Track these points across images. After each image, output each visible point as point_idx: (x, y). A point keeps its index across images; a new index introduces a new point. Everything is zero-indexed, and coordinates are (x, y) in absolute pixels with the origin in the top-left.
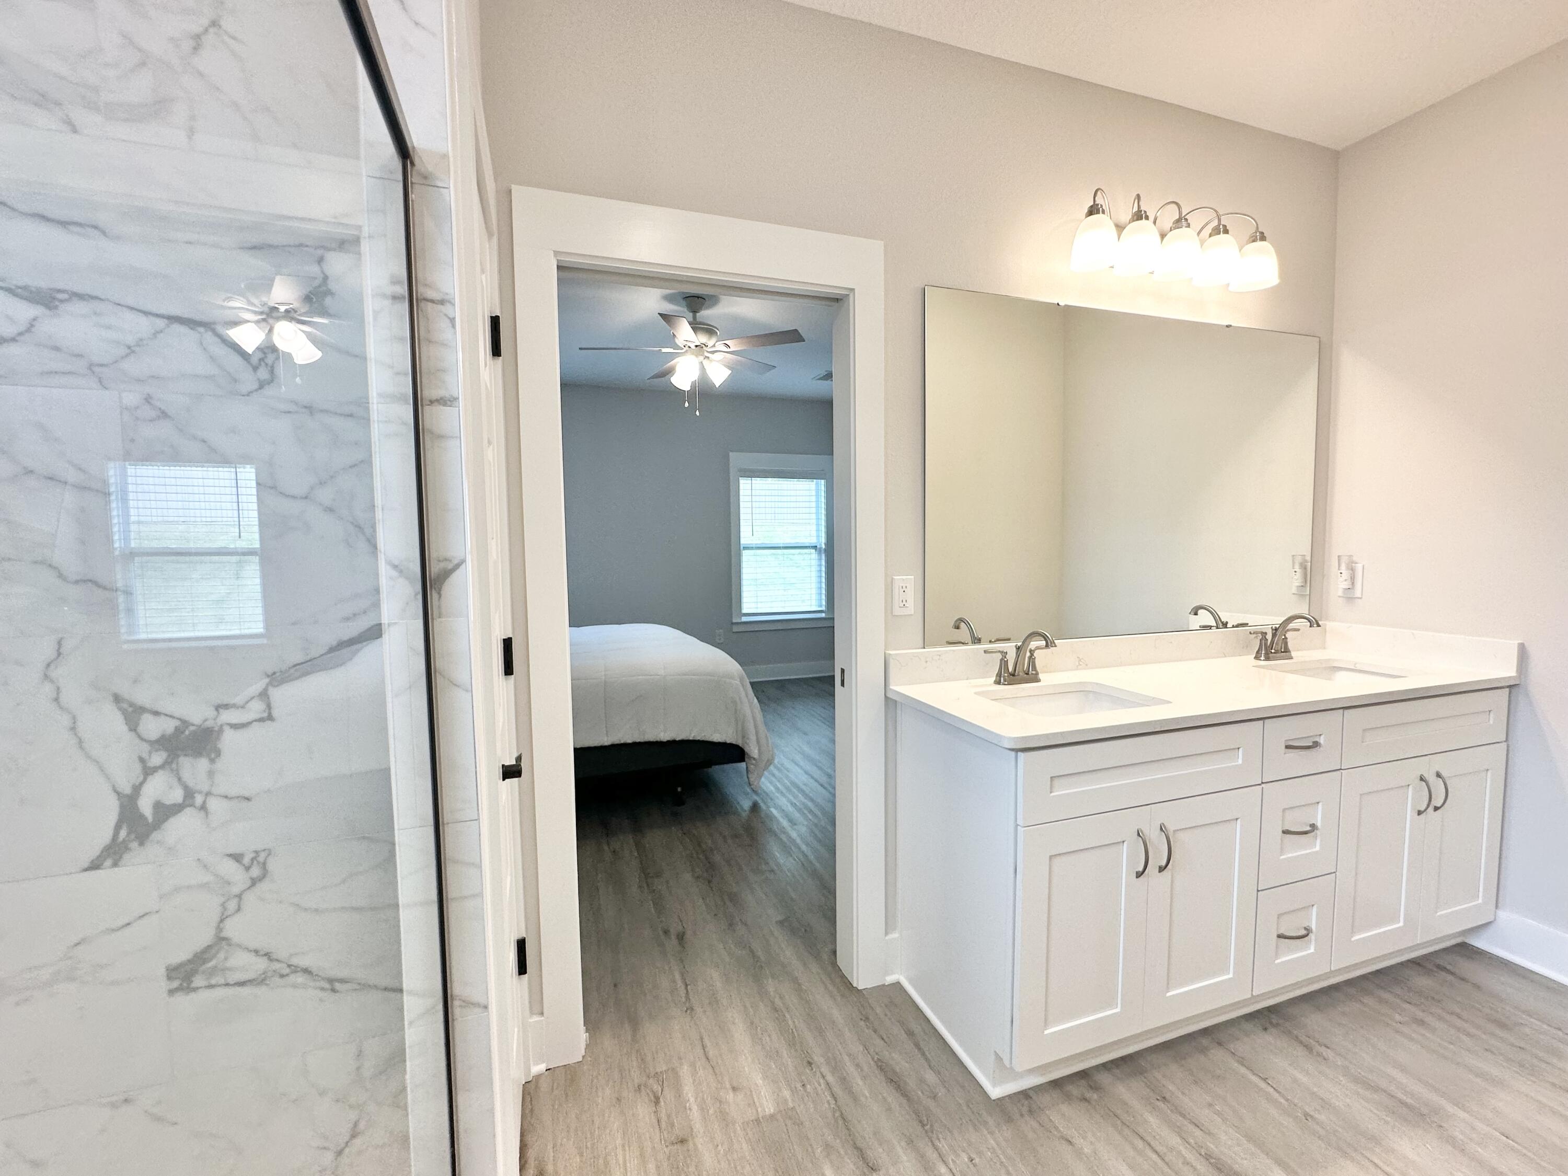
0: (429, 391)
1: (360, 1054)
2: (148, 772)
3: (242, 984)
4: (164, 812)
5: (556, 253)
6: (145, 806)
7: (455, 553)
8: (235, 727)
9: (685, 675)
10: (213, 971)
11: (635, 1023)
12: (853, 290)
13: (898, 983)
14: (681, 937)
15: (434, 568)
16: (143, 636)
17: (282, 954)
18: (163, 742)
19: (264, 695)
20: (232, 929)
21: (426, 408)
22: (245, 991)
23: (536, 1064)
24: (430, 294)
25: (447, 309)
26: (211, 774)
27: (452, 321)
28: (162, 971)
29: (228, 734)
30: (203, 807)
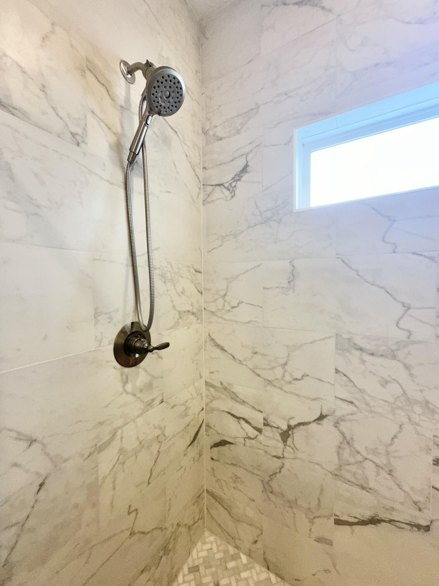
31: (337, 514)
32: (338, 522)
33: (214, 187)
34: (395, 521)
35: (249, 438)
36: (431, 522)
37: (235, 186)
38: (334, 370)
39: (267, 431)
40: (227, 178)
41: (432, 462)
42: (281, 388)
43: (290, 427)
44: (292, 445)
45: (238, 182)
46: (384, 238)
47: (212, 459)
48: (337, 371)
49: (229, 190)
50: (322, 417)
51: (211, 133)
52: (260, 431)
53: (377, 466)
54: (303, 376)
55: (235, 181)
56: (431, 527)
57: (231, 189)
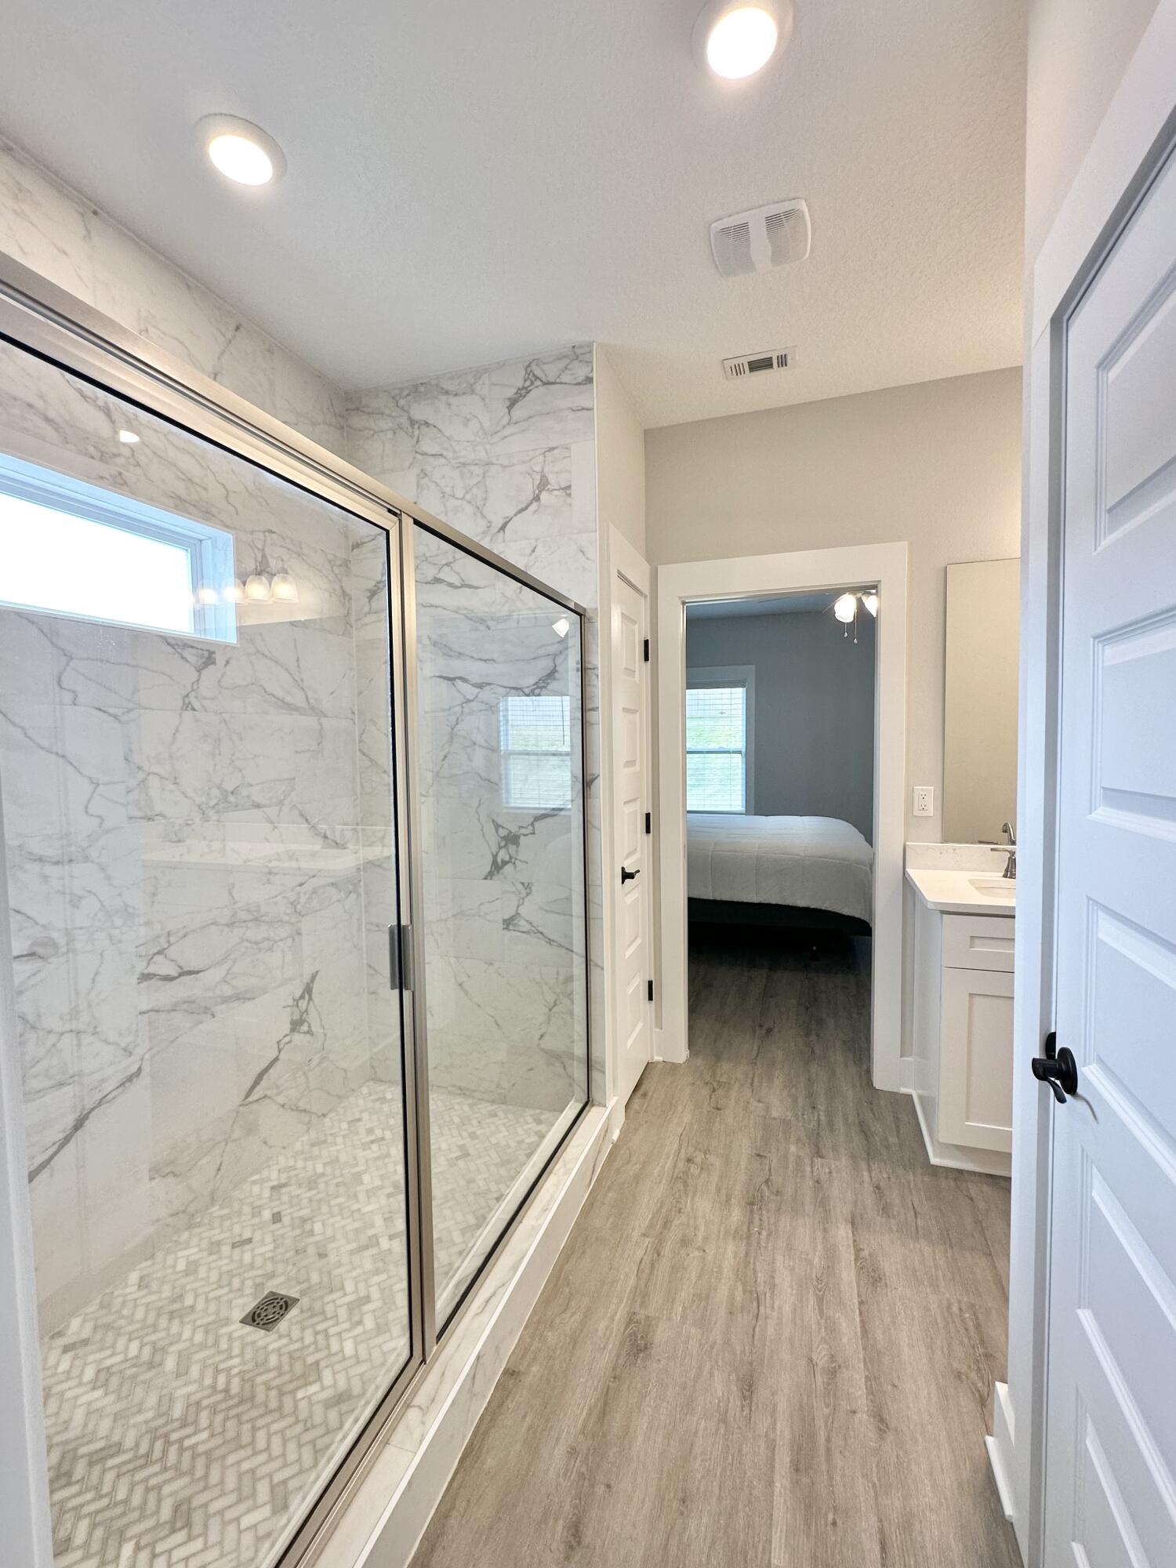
0: (589, 706)
1: (558, 973)
2: (500, 848)
3: (523, 932)
4: (505, 863)
5: (680, 598)
6: (499, 860)
7: (595, 772)
8: (525, 835)
9: (821, 857)
10: (515, 925)
11: (718, 1058)
12: (880, 581)
13: (911, 1096)
14: (769, 1031)
15: (589, 778)
16: (513, 805)
17: (535, 924)
18: (504, 838)
19: (532, 824)
20: (522, 910)
21: (588, 713)
22: (524, 934)
23: (658, 1055)
24: (590, 666)
25: (596, 671)
26: (517, 851)
27: (597, 676)
28: (501, 921)
29: (522, 838)
30: (514, 863)
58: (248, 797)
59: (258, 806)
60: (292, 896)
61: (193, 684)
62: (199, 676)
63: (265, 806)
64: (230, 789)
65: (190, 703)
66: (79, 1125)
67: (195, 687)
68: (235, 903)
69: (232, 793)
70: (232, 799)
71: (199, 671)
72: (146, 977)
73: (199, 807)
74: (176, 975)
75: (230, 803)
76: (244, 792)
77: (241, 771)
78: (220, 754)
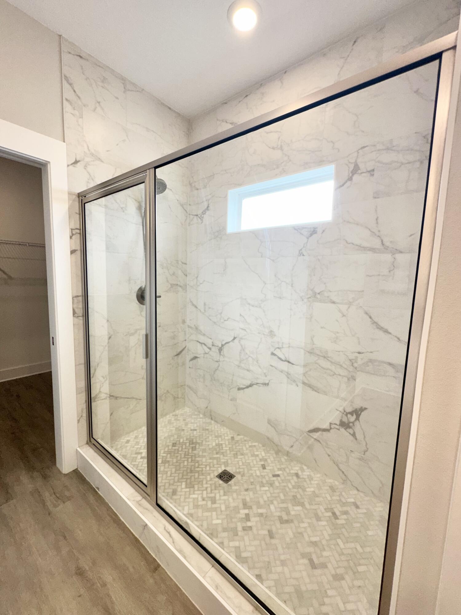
31: (239, 385)
32: (239, 389)
33: (194, 216)
34: (258, 383)
35: (206, 353)
36: (269, 381)
37: (203, 217)
38: (239, 315)
39: (213, 349)
40: (200, 212)
41: (270, 354)
42: (219, 326)
43: (222, 345)
44: (223, 354)
45: (205, 215)
46: (258, 250)
47: (190, 367)
48: (241, 315)
49: (200, 219)
50: (235, 338)
51: (193, 185)
52: (210, 349)
53: (253, 359)
54: (228, 319)
55: (203, 214)
56: (269, 384)
57: (201, 218)
58: (328, 297)
59: (334, 302)
60: (352, 357)
61: (304, 244)
62: (308, 240)
63: (338, 303)
64: (318, 291)
65: (302, 253)
66: (251, 385)
67: (305, 245)
68: (313, 344)
69: (319, 294)
70: (318, 296)
71: (308, 238)
72: (273, 354)
73: (301, 298)
74: (284, 360)
75: (317, 298)
76: (326, 294)
77: (325, 284)
78: (314, 275)
